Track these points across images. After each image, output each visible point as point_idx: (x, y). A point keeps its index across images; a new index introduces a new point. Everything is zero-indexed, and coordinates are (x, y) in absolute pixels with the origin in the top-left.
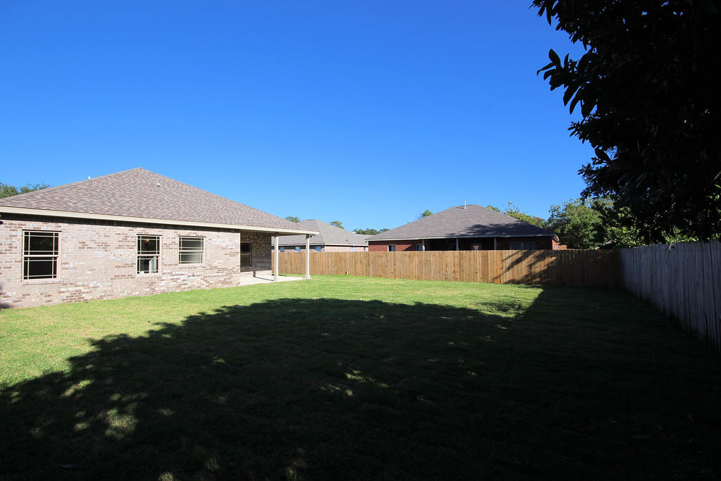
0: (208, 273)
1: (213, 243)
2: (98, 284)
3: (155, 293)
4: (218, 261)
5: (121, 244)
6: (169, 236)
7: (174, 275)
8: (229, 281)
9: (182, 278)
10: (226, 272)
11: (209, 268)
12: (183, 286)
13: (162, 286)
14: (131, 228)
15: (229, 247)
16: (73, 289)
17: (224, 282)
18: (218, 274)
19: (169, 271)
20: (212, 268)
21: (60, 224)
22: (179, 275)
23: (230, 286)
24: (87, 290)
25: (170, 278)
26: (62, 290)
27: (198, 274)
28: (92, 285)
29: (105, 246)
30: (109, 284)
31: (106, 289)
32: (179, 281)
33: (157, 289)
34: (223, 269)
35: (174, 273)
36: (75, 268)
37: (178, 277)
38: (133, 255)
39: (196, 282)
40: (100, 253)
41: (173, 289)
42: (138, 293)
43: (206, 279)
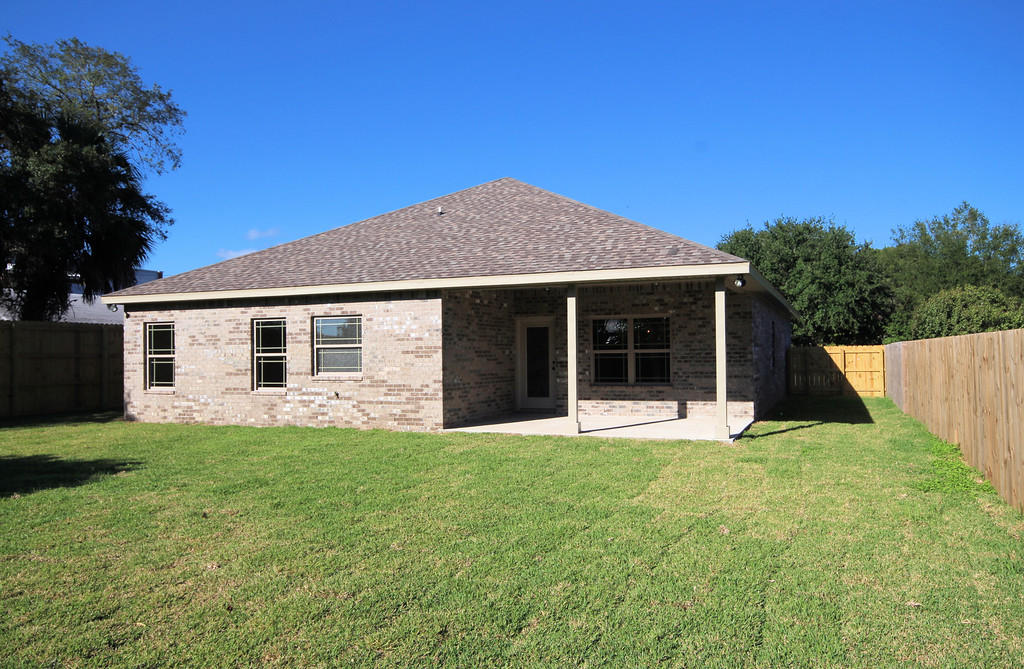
0: (368, 394)
1: (376, 328)
2: (209, 400)
3: (276, 424)
4: (387, 369)
5: (232, 336)
6: (296, 318)
7: (304, 394)
8: (412, 416)
9: (319, 400)
10: (407, 394)
11: (368, 382)
12: (320, 418)
13: (287, 413)
14: (243, 309)
15: (413, 335)
16: (186, 404)
17: (402, 419)
18: (389, 398)
19: (296, 385)
20: (376, 384)
21: (172, 312)
22: (312, 394)
23: (415, 429)
24: (197, 408)
25: (299, 398)
26: (176, 404)
27: (347, 394)
28: (202, 401)
29: (214, 340)
30: (221, 400)
31: (217, 408)
32: (312, 405)
33: (279, 417)
34: (401, 388)
35: (304, 390)
36: (186, 374)
37: (312, 398)
38: (244, 355)
39: (343, 413)
40: (210, 352)
41: (305, 421)
42: (253, 420)
43: (363, 406)
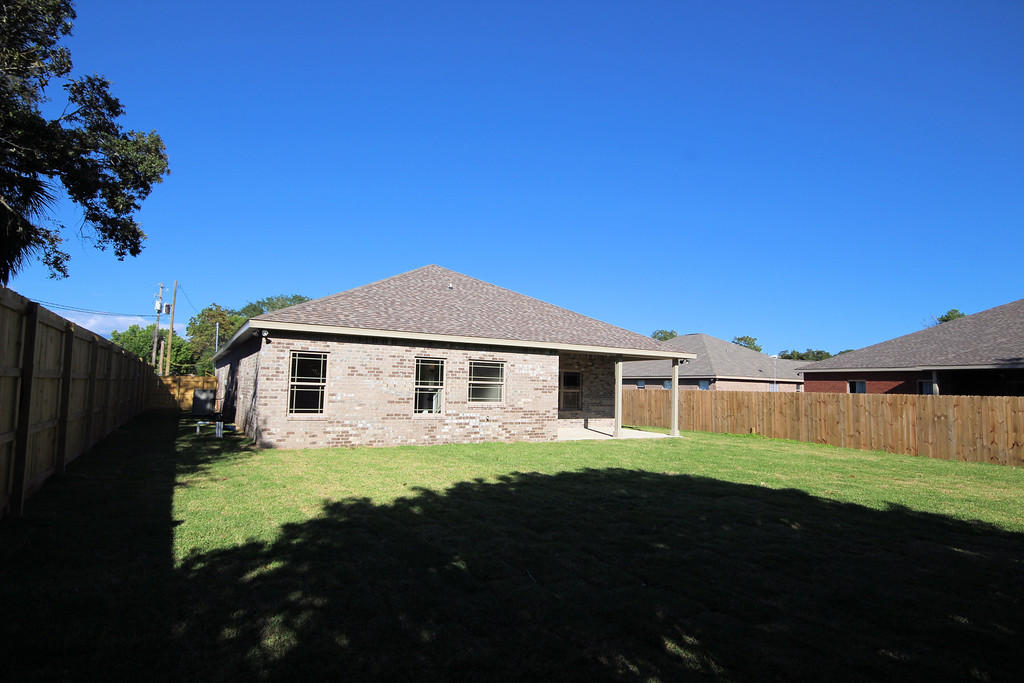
0: (510, 418)
1: (517, 371)
2: (368, 425)
3: (435, 443)
4: (523, 400)
5: (396, 370)
6: (456, 360)
7: (460, 418)
8: (540, 431)
9: (473, 422)
10: (537, 417)
11: (510, 409)
12: (473, 436)
13: (445, 433)
14: (408, 348)
15: (541, 378)
16: (341, 429)
17: (532, 434)
18: (524, 420)
19: (454, 412)
20: (515, 410)
21: (329, 343)
22: (467, 418)
23: (541, 440)
24: (354, 432)
25: (456, 421)
26: (328, 429)
27: (495, 418)
28: (360, 426)
29: (377, 373)
30: (380, 425)
31: (376, 432)
32: (467, 427)
33: (438, 437)
34: (533, 413)
35: (461, 415)
36: (342, 401)
37: (467, 421)
38: (408, 386)
39: (491, 431)
40: (371, 382)
41: (460, 439)
42: (413, 440)
43: (506, 426)
